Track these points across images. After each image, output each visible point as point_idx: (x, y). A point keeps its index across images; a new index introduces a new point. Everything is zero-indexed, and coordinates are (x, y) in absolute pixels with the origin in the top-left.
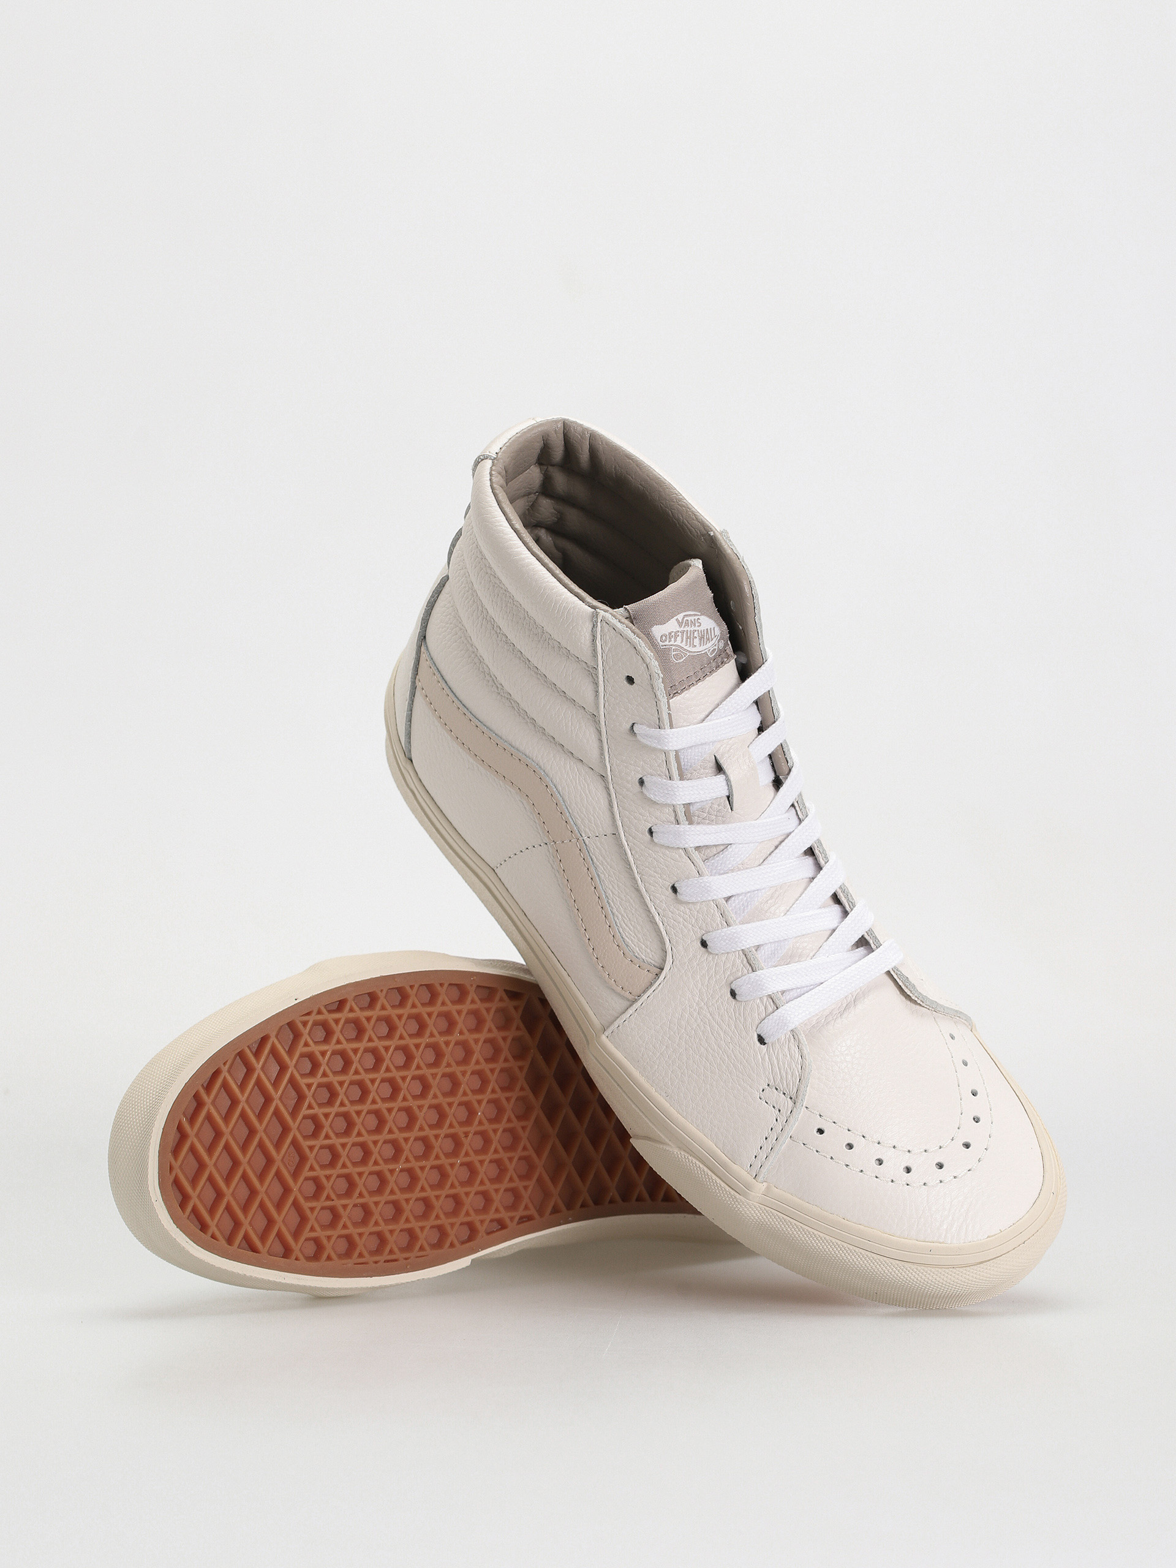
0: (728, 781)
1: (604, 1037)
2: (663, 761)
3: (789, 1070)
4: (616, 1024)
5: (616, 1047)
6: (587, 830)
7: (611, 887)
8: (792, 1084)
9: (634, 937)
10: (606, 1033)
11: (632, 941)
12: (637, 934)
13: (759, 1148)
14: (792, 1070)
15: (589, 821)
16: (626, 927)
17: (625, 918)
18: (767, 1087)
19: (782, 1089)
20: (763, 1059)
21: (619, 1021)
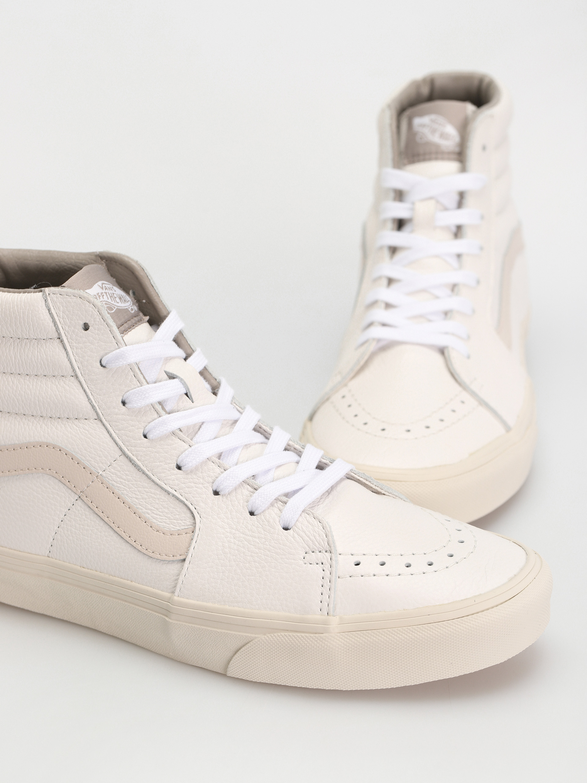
0: (181, 380)
1: (176, 598)
2: (132, 376)
3: (315, 533)
4: (180, 581)
5: (187, 598)
6: (101, 465)
7: (134, 496)
8: (322, 541)
9: (166, 519)
10: (176, 594)
11: (165, 523)
12: (166, 516)
13: (321, 594)
14: (317, 533)
15: (99, 457)
16: (157, 516)
17: (154, 510)
18: (305, 555)
19: (317, 549)
20: (294, 537)
21: (181, 578)
